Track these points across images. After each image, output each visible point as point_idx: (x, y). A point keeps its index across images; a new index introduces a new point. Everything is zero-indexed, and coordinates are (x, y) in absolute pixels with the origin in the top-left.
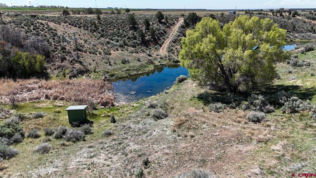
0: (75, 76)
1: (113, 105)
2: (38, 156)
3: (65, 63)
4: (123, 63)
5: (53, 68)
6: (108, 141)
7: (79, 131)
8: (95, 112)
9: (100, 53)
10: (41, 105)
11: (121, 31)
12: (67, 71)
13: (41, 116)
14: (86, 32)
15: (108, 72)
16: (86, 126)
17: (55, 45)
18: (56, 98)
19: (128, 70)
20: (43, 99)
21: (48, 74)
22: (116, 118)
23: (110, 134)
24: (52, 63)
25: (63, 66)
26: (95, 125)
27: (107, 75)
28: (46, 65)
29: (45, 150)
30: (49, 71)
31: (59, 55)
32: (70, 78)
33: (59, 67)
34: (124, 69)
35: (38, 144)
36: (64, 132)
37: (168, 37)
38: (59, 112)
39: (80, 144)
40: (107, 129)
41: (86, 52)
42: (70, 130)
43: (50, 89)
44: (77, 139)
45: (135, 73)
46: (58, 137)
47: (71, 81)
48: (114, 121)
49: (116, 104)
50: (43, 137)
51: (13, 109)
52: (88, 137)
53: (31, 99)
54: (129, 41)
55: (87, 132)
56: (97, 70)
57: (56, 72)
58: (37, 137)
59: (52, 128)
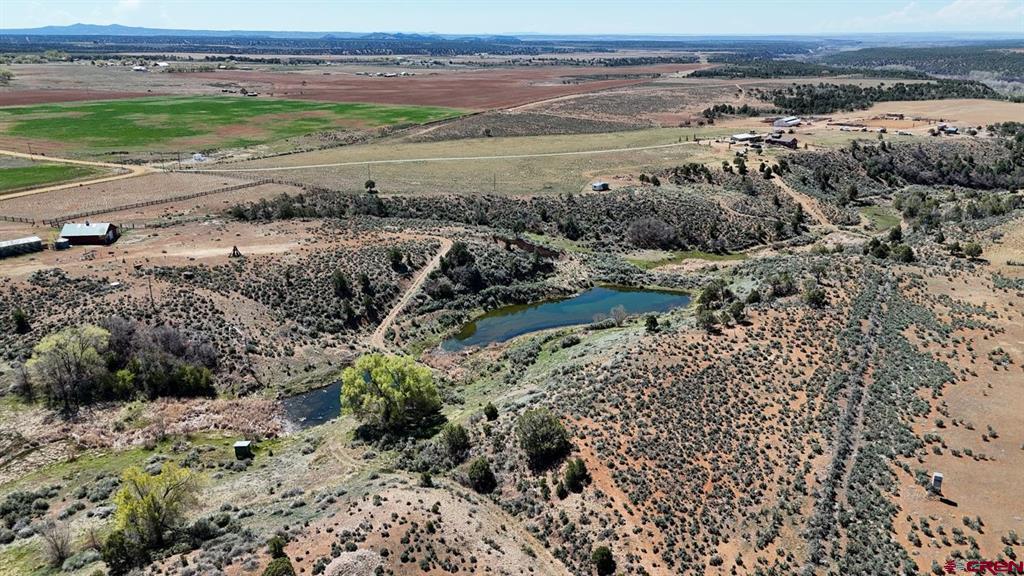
0: (245, 394)
1: (277, 437)
2: (215, 480)
3: (235, 375)
4: (306, 370)
5: (220, 380)
6: (262, 471)
7: (242, 463)
8: (259, 445)
9: (279, 355)
10: (211, 437)
11: (320, 300)
12: (236, 387)
13: (214, 450)
14: (266, 307)
15: (284, 387)
16: (248, 459)
17: (222, 347)
18: (224, 427)
19: (310, 382)
20: (212, 428)
21: (214, 389)
22: (274, 452)
23: (264, 466)
24: (219, 375)
25: (231, 380)
26: (256, 458)
27: (282, 391)
28: (212, 377)
29: (220, 477)
30: (215, 385)
31: (227, 362)
32: (239, 396)
33: (226, 381)
34: (304, 381)
35: (215, 472)
36: (232, 464)
37: (399, 301)
38: (227, 444)
39: (242, 473)
40: (264, 462)
41: (260, 354)
42: (237, 462)
43: (218, 413)
44: (241, 469)
45: (318, 385)
46: (228, 468)
47: (240, 401)
48: (271, 455)
49: (280, 435)
50: (217, 468)
51: (188, 440)
52: (248, 468)
53: (201, 429)
54: (327, 322)
55: (249, 464)
56: (271, 385)
57: (224, 386)
58: (213, 467)
59: (223, 461)
